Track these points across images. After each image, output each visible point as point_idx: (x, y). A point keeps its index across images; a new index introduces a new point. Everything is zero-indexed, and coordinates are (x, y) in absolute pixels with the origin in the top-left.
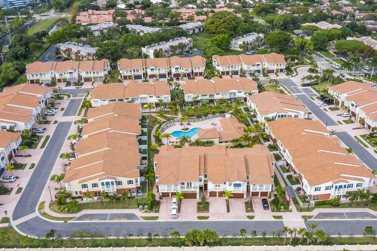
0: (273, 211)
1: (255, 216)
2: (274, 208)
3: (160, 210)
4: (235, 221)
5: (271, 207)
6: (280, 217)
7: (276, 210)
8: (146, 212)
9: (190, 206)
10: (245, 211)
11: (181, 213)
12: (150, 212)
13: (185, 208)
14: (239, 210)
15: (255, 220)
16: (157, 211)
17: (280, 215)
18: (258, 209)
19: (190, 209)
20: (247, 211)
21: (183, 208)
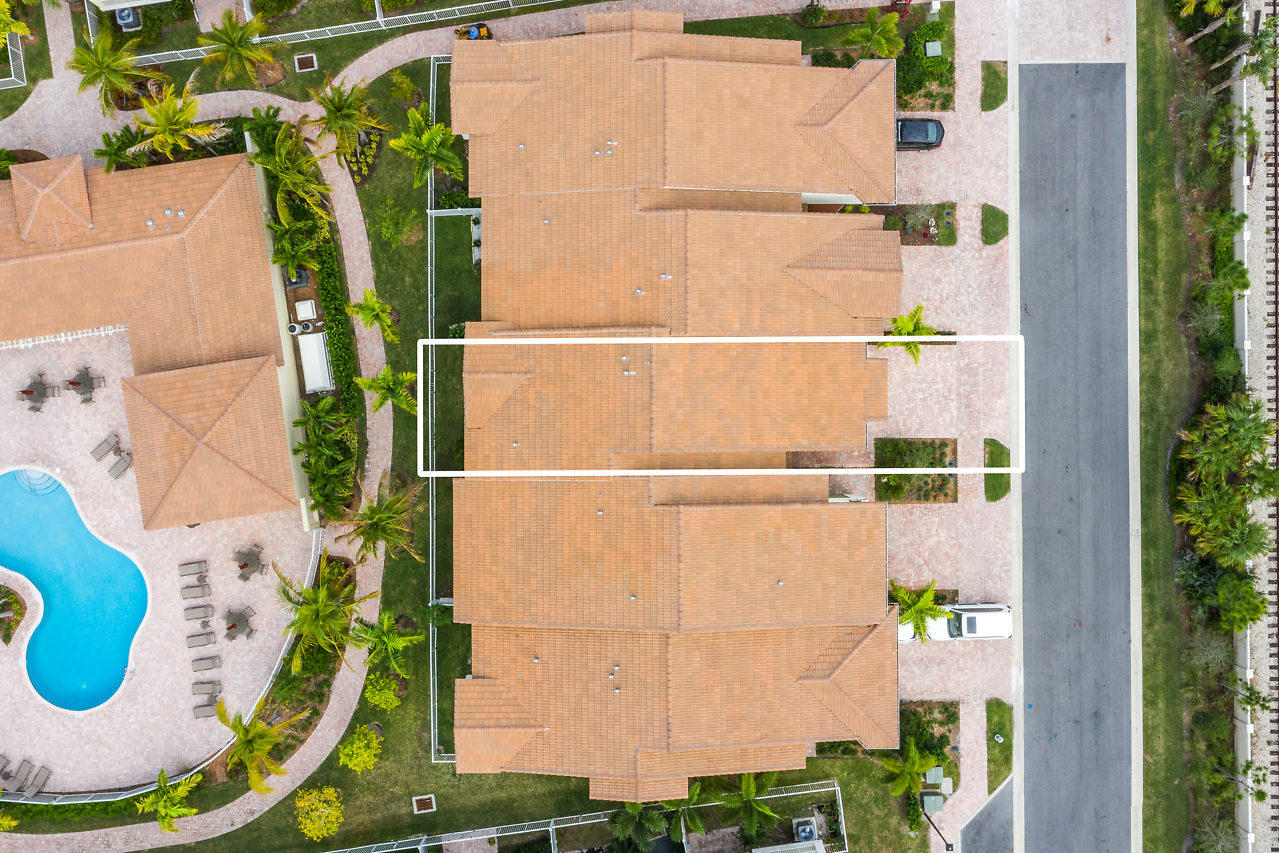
0: (947, 102)
1: (983, 201)
2: (928, 95)
3: (937, 696)
4: (1025, 308)
5: (912, 109)
6: (996, 73)
7: (941, 84)
8: (953, 772)
9: (904, 540)
10: (946, 250)
11: (960, 587)
12: (955, 748)
13: (919, 567)
14: (938, 281)
15: (1011, 205)
16: (950, 712)
17: (978, 72)
18: (934, 177)
19: (931, 542)
20: (950, 238)
21: (919, 574)
